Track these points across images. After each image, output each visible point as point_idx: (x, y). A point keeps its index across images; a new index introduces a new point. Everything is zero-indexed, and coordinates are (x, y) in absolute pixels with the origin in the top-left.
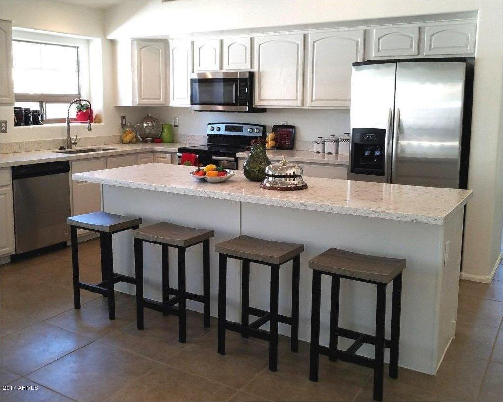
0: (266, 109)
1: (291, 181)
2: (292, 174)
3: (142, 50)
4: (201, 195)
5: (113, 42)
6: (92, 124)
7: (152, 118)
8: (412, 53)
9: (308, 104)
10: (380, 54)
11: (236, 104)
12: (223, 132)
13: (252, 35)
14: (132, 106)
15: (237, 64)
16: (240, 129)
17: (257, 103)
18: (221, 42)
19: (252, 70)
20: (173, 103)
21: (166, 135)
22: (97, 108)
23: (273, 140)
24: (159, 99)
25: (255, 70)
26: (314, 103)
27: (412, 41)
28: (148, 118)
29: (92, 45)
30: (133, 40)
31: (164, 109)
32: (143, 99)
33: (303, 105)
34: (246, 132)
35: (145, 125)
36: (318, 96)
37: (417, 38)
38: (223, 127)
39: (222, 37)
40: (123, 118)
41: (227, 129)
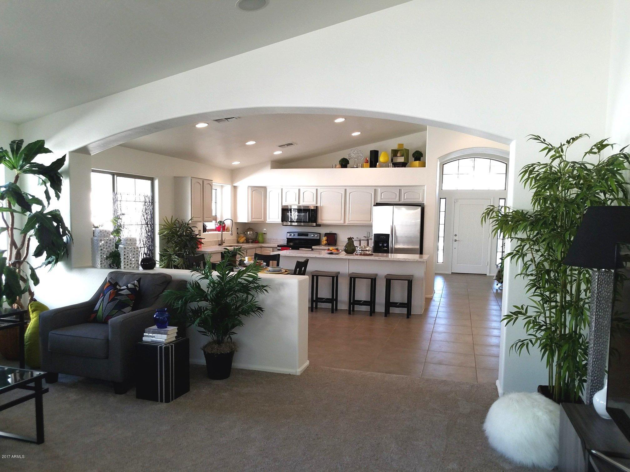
0: (320, 225)
1: (367, 252)
2: (368, 250)
3: (253, 192)
4: (337, 258)
5: (235, 188)
6: (223, 232)
7: (252, 229)
8: (396, 201)
9: (347, 222)
10: (382, 200)
11: (309, 222)
12: (296, 237)
13: (317, 188)
14: (247, 222)
15: (309, 201)
16: (307, 235)
17: (320, 221)
18: (299, 190)
19: (317, 205)
20: (268, 221)
21: (260, 239)
22: (228, 223)
23: (326, 240)
24: (261, 219)
25: (318, 205)
26: (350, 222)
27: (396, 195)
28: (250, 229)
29: (224, 189)
30: (249, 187)
31: (263, 224)
32: (253, 218)
33: (344, 223)
34: (311, 236)
35: (249, 233)
36: (351, 219)
37: (399, 193)
38: (296, 234)
39: (299, 188)
40: (238, 229)
41: (299, 235)
